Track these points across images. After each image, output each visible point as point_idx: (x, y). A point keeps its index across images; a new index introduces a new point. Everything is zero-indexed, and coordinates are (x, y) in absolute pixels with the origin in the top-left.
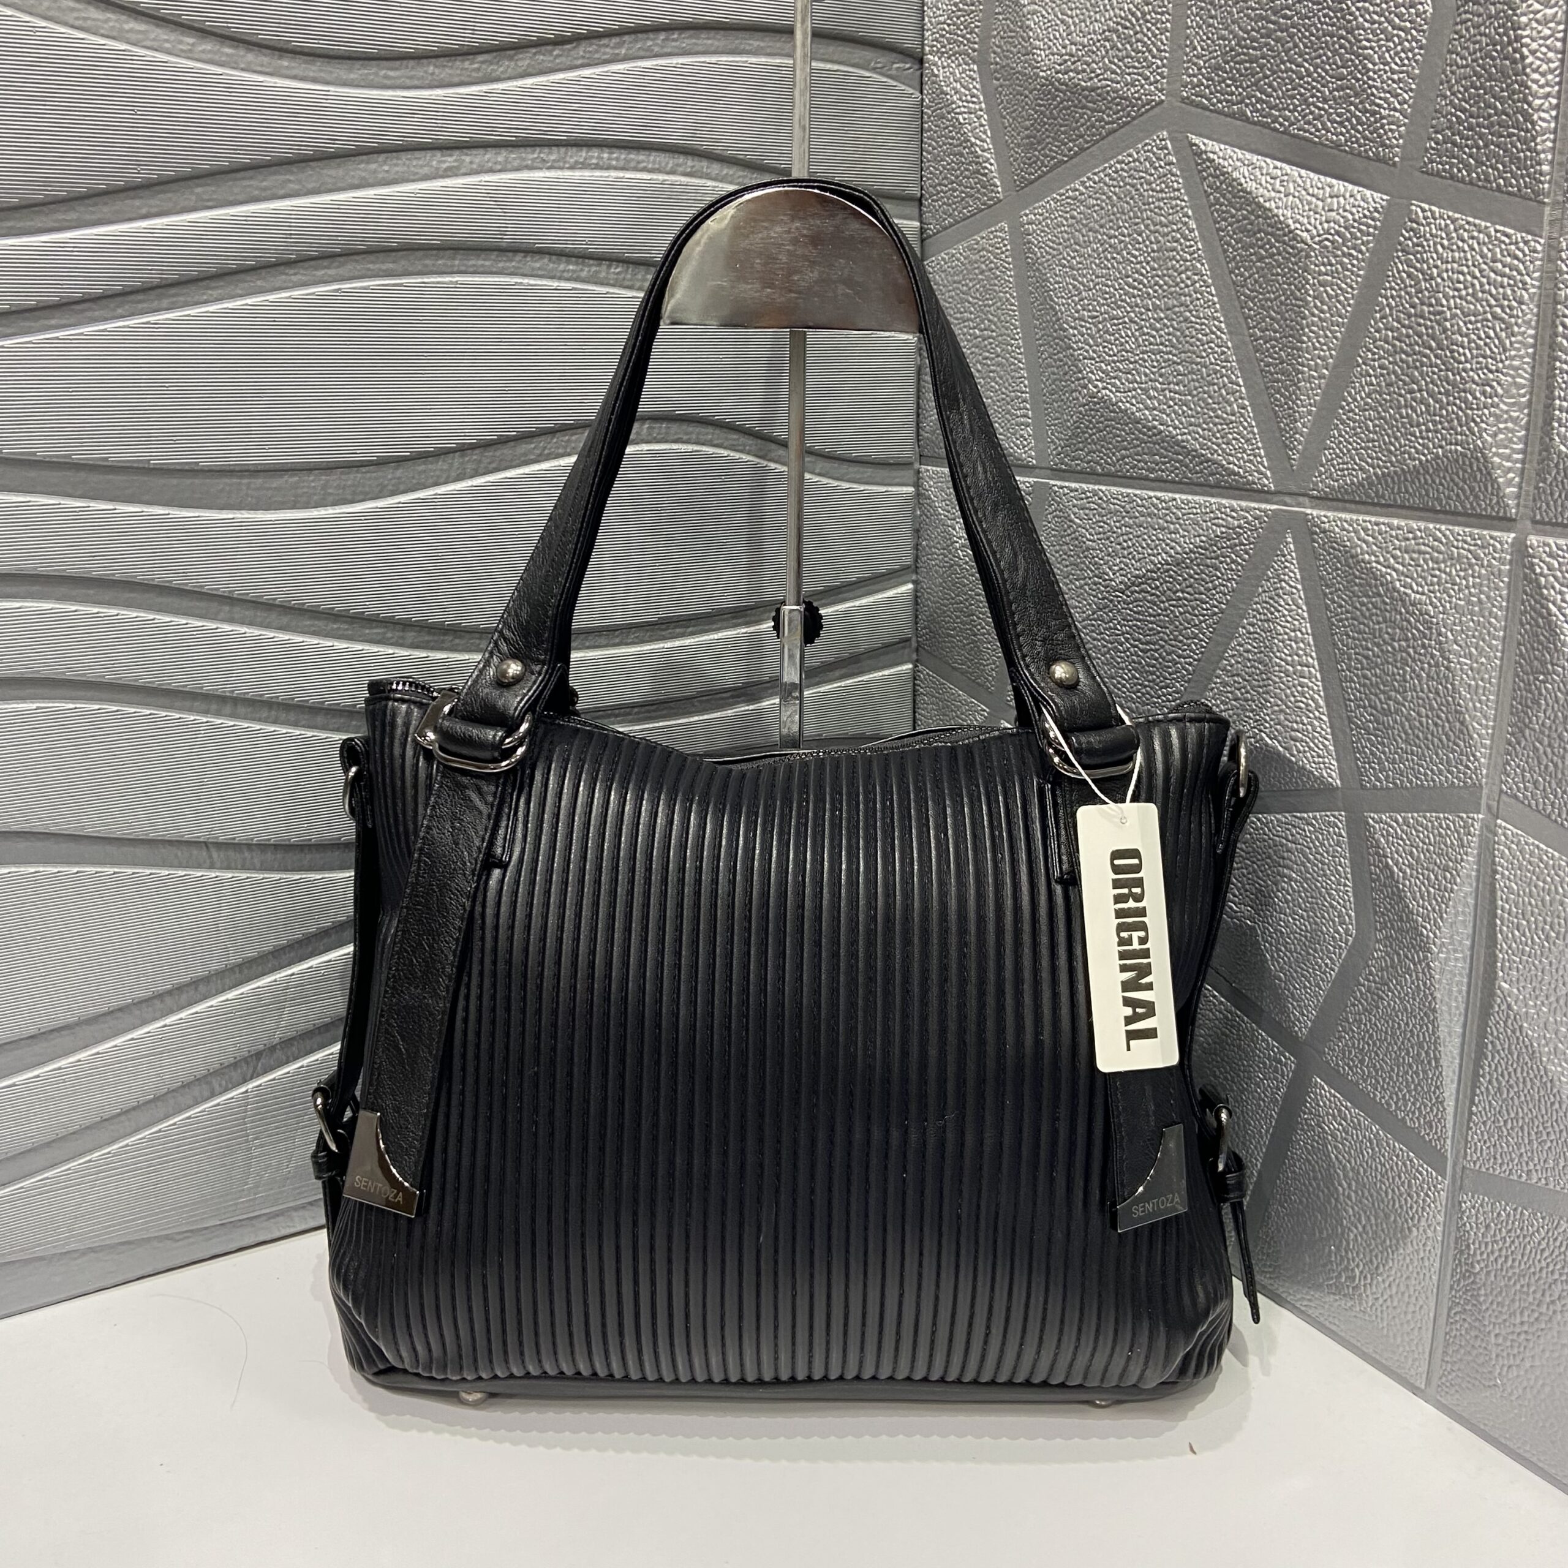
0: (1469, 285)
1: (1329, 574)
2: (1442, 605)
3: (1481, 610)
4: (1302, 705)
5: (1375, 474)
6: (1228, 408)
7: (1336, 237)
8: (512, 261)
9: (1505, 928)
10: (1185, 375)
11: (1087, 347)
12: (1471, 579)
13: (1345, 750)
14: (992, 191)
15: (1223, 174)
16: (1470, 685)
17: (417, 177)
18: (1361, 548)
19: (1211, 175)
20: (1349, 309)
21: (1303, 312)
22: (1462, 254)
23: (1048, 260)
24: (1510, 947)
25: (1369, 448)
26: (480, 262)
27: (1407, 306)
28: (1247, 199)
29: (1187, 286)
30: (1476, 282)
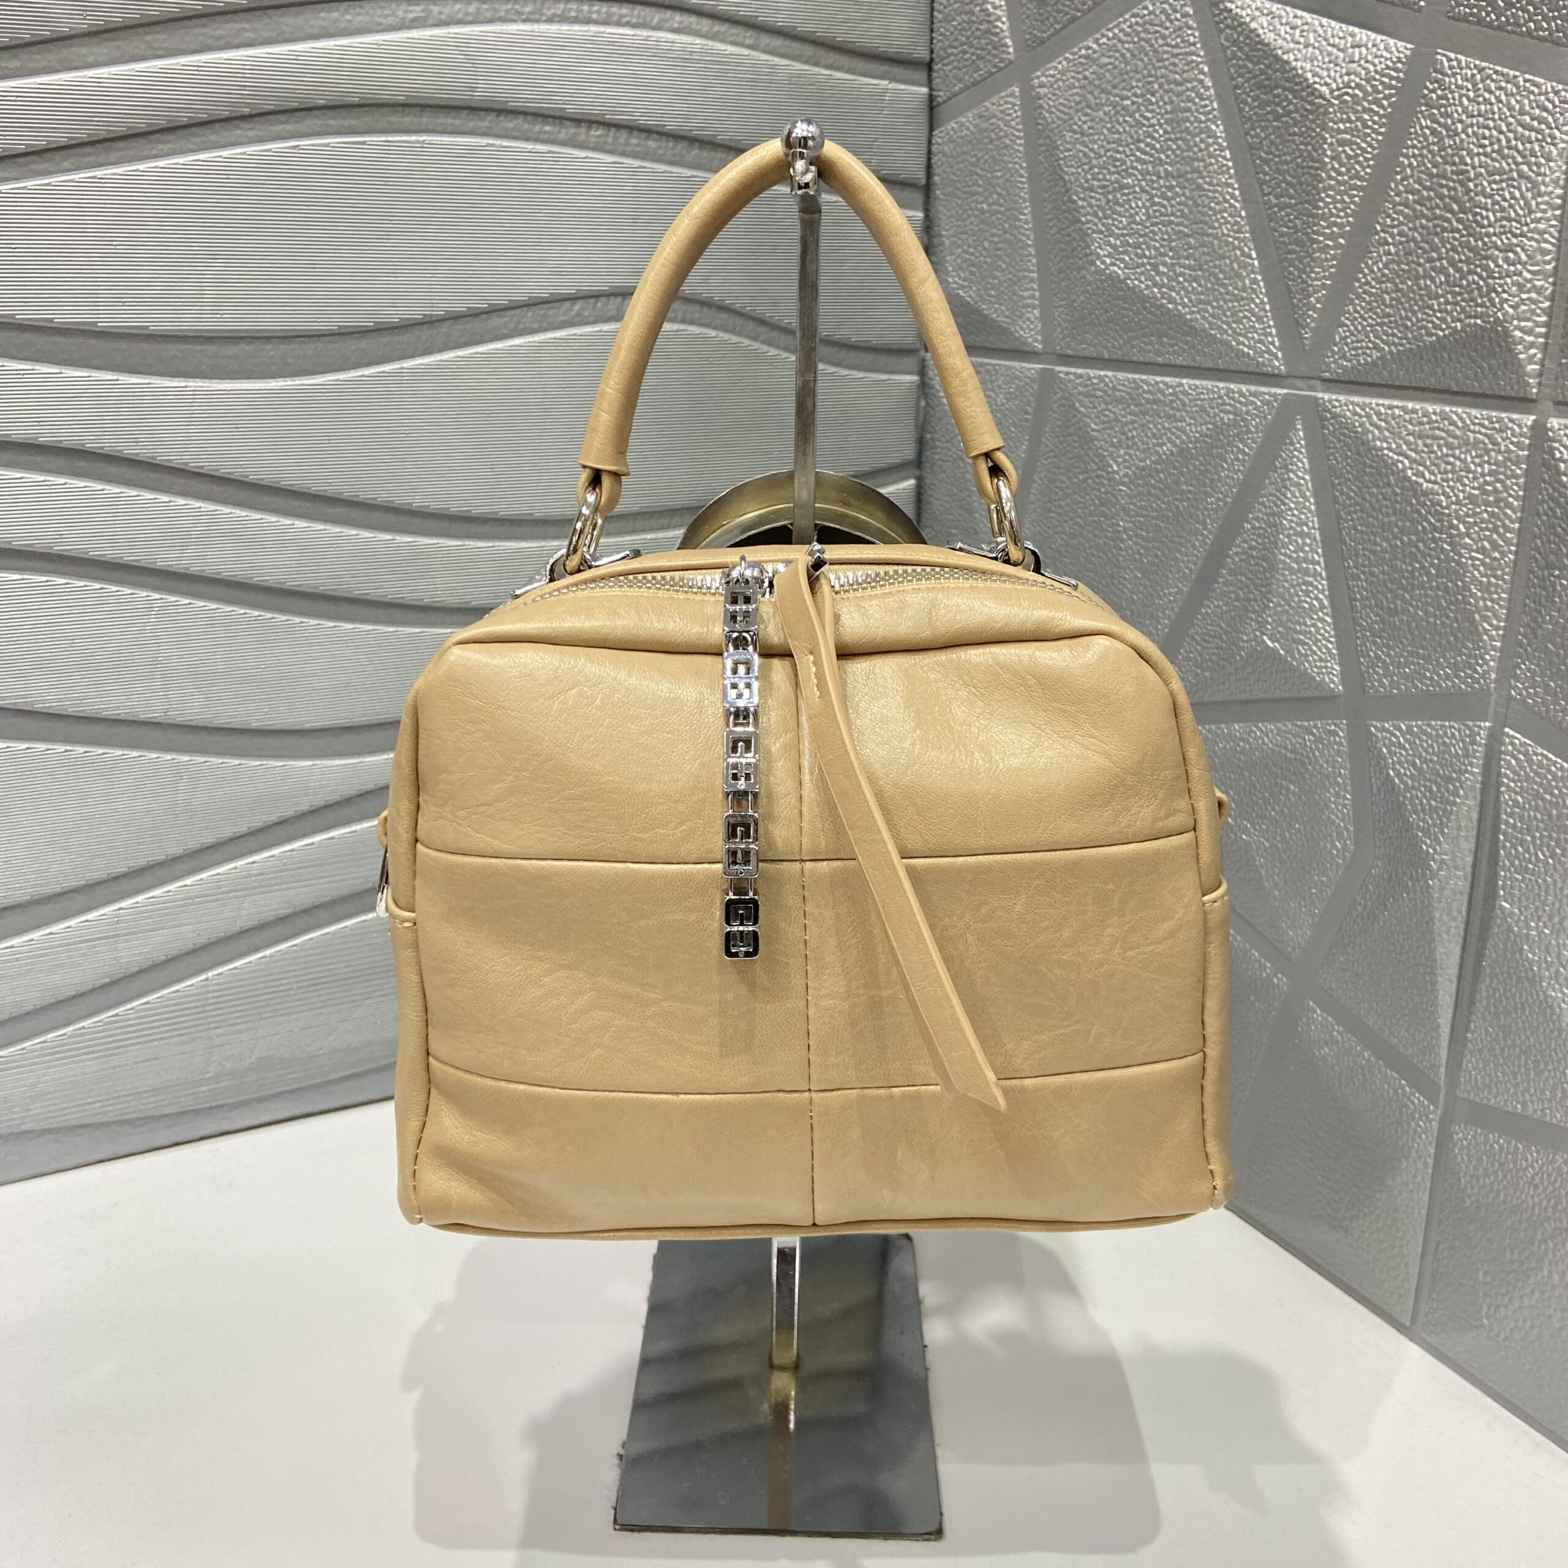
0: (1494, 140)
1: (1338, 463)
2: (1455, 495)
3: (1497, 501)
4: (1306, 606)
5: (1391, 352)
6: (1240, 284)
7: (1357, 91)
8: (483, 120)
9: (1508, 844)
10: (1196, 248)
11: (1096, 220)
12: (1486, 466)
13: (1348, 653)
14: (1004, 52)
15: (1241, 24)
16: (1481, 582)
17: (380, 27)
18: (1372, 433)
19: (1227, 27)
20: (1368, 170)
21: (1320, 175)
22: (1488, 107)
23: (1059, 126)
24: (1512, 864)
25: (1384, 324)
26: (450, 121)
27: (1429, 165)
28: (1265, 52)
29: (1201, 150)
30: (1502, 137)
